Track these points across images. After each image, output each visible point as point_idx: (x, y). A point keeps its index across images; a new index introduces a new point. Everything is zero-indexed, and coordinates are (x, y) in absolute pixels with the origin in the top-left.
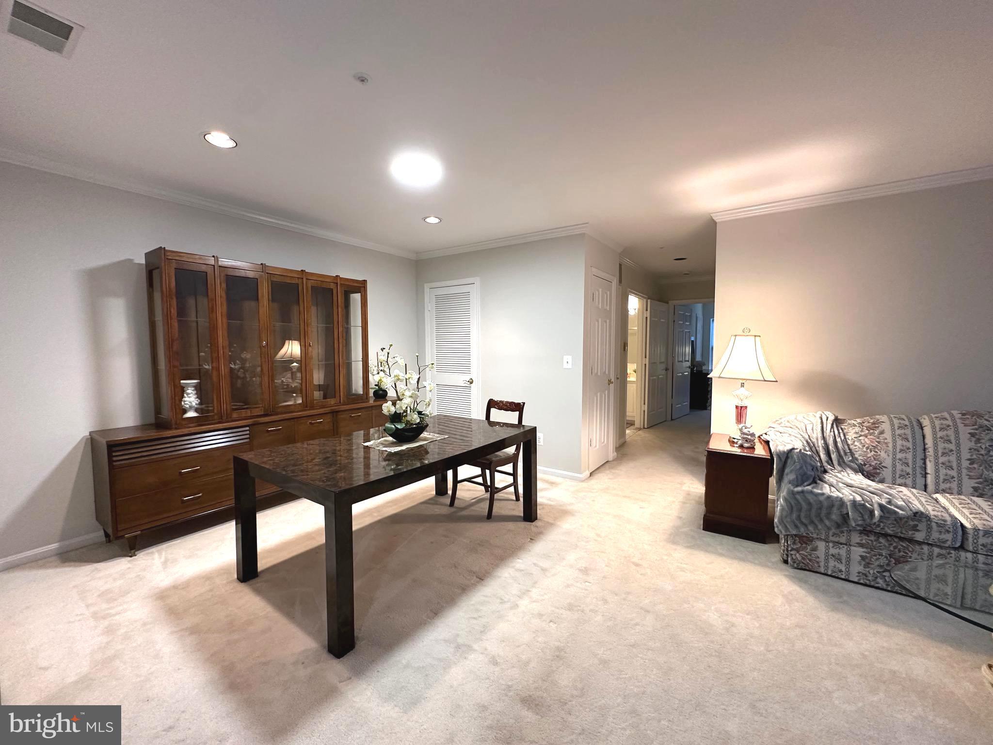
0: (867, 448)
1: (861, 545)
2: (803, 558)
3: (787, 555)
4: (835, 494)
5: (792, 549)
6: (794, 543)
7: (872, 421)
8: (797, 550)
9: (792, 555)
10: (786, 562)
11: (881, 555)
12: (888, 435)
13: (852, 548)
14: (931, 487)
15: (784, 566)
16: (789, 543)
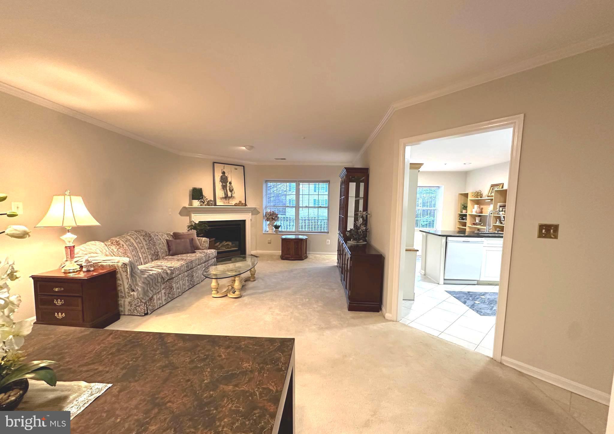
0: (124, 254)
1: (163, 289)
2: (152, 307)
3: (147, 310)
4: (155, 272)
5: (149, 305)
6: (149, 302)
7: (114, 241)
8: (150, 305)
9: (149, 308)
10: (146, 314)
11: (168, 289)
12: (125, 246)
13: (162, 291)
14: (143, 263)
15: (147, 317)
16: (147, 304)
